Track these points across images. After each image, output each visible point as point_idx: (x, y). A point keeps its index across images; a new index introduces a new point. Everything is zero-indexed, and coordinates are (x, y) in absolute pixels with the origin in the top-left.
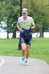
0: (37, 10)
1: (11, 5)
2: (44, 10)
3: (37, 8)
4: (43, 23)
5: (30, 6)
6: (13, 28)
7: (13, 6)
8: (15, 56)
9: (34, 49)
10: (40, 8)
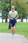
0: (19, 6)
1: (4, 3)
2: (23, 6)
3: (19, 5)
4: (23, 14)
5: (15, 4)
6: (6, 16)
7: (5, 4)
8: (7, 33)
9: (18, 29)
10: (21, 5)
